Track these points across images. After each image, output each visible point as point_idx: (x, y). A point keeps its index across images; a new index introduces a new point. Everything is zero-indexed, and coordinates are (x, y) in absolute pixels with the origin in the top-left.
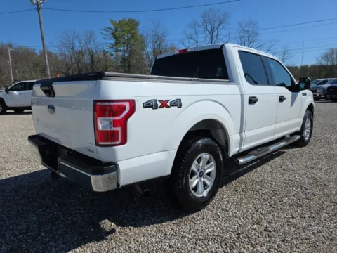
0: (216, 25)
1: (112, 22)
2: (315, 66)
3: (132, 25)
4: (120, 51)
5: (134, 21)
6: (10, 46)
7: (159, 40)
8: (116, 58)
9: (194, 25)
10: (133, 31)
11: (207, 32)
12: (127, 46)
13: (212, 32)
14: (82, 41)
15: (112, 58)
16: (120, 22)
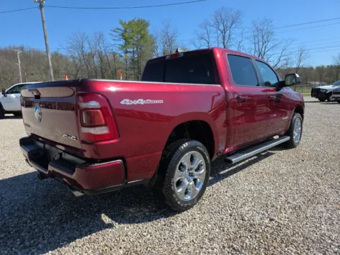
0: (229, 24)
1: (121, 23)
2: (332, 67)
3: (142, 25)
4: (130, 52)
5: (144, 21)
6: (22, 48)
7: (169, 41)
8: (126, 60)
9: (206, 25)
10: (143, 32)
11: (219, 32)
12: (137, 48)
13: (224, 32)
14: (92, 43)
15: (121, 59)
16: (130, 23)
